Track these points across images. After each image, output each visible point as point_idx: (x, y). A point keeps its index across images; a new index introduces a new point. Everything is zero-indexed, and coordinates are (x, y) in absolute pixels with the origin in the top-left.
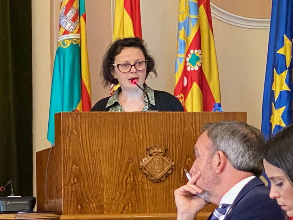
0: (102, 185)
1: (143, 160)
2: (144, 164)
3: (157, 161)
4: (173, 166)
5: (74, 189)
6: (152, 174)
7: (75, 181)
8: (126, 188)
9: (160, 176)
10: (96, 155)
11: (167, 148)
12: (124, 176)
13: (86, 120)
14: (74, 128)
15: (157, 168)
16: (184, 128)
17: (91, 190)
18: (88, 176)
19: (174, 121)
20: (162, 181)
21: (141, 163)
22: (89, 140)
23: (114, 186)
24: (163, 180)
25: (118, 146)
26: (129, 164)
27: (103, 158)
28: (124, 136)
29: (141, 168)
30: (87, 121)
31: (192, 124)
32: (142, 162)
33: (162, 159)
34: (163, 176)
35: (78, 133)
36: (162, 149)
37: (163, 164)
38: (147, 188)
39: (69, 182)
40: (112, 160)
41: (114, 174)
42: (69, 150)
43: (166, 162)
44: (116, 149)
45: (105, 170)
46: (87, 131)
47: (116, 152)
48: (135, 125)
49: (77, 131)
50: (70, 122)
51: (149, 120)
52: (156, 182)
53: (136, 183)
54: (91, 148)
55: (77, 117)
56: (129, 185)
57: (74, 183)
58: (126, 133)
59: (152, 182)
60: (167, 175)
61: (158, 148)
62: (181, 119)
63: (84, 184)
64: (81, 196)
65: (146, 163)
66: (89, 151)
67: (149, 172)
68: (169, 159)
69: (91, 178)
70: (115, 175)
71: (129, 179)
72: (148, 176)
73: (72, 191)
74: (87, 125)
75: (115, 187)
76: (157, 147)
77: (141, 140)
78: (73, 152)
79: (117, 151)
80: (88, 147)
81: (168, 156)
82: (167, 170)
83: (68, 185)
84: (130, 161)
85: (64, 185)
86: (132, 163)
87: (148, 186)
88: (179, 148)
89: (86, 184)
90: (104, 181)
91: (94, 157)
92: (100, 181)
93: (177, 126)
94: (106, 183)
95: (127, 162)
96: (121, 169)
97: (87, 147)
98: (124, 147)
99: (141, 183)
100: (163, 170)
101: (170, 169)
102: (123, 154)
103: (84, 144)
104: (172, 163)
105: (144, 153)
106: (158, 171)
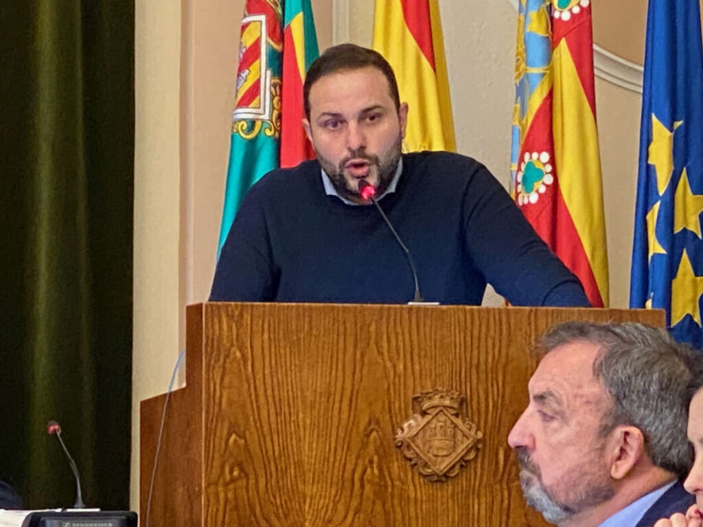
0: (301, 487)
1: (405, 425)
2: (408, 436)
3: (438, 428)
4: (479, 441)
5: (230, 495)
6: (427, 460)
7: (236, 473)
8: (362, 495)
9: (446, 467)
10: (287, 411)
11: (463, 396)
12: (356, 464)
13: (263, 322)
14: (235, 342)
15: (439, 446)
16: (508, 346)
17: (275, 497)
18: (267, 463)
19: (484, 330)
20: (452, 478)
21: (399, 432)
22: (271, 375)
23: (331, 487)
24: (452, 475)
25: (343, 389)
26: (368, 435)
27: (304, 420)
28: (358, 366)
29: (400, 444)
30: (266, 326)
32: (403, 430)
33: (452, 423)
34: (454, 466)
35: (243, 356)
36: (452, 399)
37: (454, 436)
38: (412, 496)
39: (219, 478)
40: (327, 422)
41: (332, 459)
42: (221, 396)
43: (462, 431)
44: (338, 398)
45: (310, 450)
46: (266, 351)
47: (337, 405)
48: (385, 339)
49: (240, 349)
50: (225, 327)
51: (422, 327)
52: (437, 481)
53: (386, 482)
54: (276, 393)
55: (241, 315)
56: (368, 487)
57: (233, 480)
58: (362, 355)
59: (426, 481)
60: (463, 463)
61: (442, 397)
62: (501, 325)
63: (257, 483)
64: (248, 512)
65: (412, 432)
66: (270, 400)
67: (417, 454)
68: (470, 423)
69: (273, 468)
70: (334, 462)
71: (369, 470)
72: (415, 464)
73: (226, 501)
74: (266, 336)
75: (333, 492)
76: (440, 394)
77: (400, 376)
78: (230, 403)
80: (269, 392)
81: (467, 416)
82: (463, 450)
83: (216, 484)
84: (372, 426)
85: (208, 485)
86: (377, 432)
87: (416, 490)
88: (495, 398)
89: (262, 483)
90: (307, 475)
91: (283, 415)
92: (296, 476)
93: (490, 342)
94: (311, 481)
95: (365, 430)
96: (348, 447)
97: (266, 391)
98: (358, 393)
99: (398, 483)
100: (454, 451)
101: (472, 448)
102: (356, 409)
103: (257, 382)
104: (476, 433)
105: (406, 408)
106: (441, 453)
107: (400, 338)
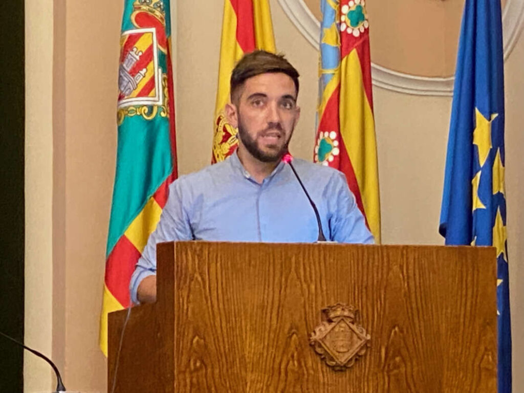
0: (243, 373)
2: (319, 338)
3: (341, 332)
4: (368, 341)
5: (195, 380)
6: (332, 355)
7: (198, 364)
8: (286, 381)
9: (346, 360)
10: (234, 319)
11: (357, 309)
12: (282, 359)
13: (217, 256)
14: (197, 270)
15: (341, 345)
17: (226, 383)
18: (219, 356)
19: (371, 261)
20: (349, 368)
21: (313, 334)
22: (223, 293)
23: (264, 374)
24: (350, 366)
25: (273, 303)
26: (290, 337)
27: (246, 326)
28: (283, 287)
29: (313, 343)
30: (219, 258)
31: (401, 267)
33: (350, 328)
34: (351, 360)
35: (203, 279)
36: (350, 311)
37: (352, 337)
38: (322, 381)
39: (186, 368)
40: (262, 328)
41: (265, 355)
42: (187, 309)
43: (357, 334)
44: (269, 310)
45: (251, 347)
46: (219, 276)
47: (269, 315)
48: (302, 267)
49: (201, 274)
50: (190, 258)
51: (327, 258)
52: (339, 370)
53: (303, 371)
54: (226, 307)
55: (201, 250)
56: (290, 374)
58: (286, 280)
59: (331, 369)
60: (357, 357)
61: (343, 309)
62: (383, 258)
63: (213, 371)
65: (322, 334)
66: (222, 312)
67: (326, 351)
68: (362, 328)
69: (224, 360)
70: (267, 356)
71: (291, 362)
72: (324, 358)
73: (192, 384)
74: (219, 264)
76: (341, 307)
77: (312, 295)
78: (193, 312)
79: (271, 313)
80: (221, 306)
81: (360, 323)
82: (357, 348)
83: (184, 372)
84: (294, 330)
85: (179, 372)
86: (297, 335)
87: (325, 376)
88: (379, 309)
89: (217, 371)
90: (248, 366)
91: (231, 322)
92: (240, 367)
93: (375, 269)
94: (251, 370)
95: (289, 333)
96: (277, 346)
97: (218, 306)
98: (283, 306)
99: (311, 372)
100: (351, 348)
101: (364, 346)
102: (282, 318)
103: (213, 299)
104: (366, 335)
105: (317, 318)
106: (342, 350)
107: (313, 267)
